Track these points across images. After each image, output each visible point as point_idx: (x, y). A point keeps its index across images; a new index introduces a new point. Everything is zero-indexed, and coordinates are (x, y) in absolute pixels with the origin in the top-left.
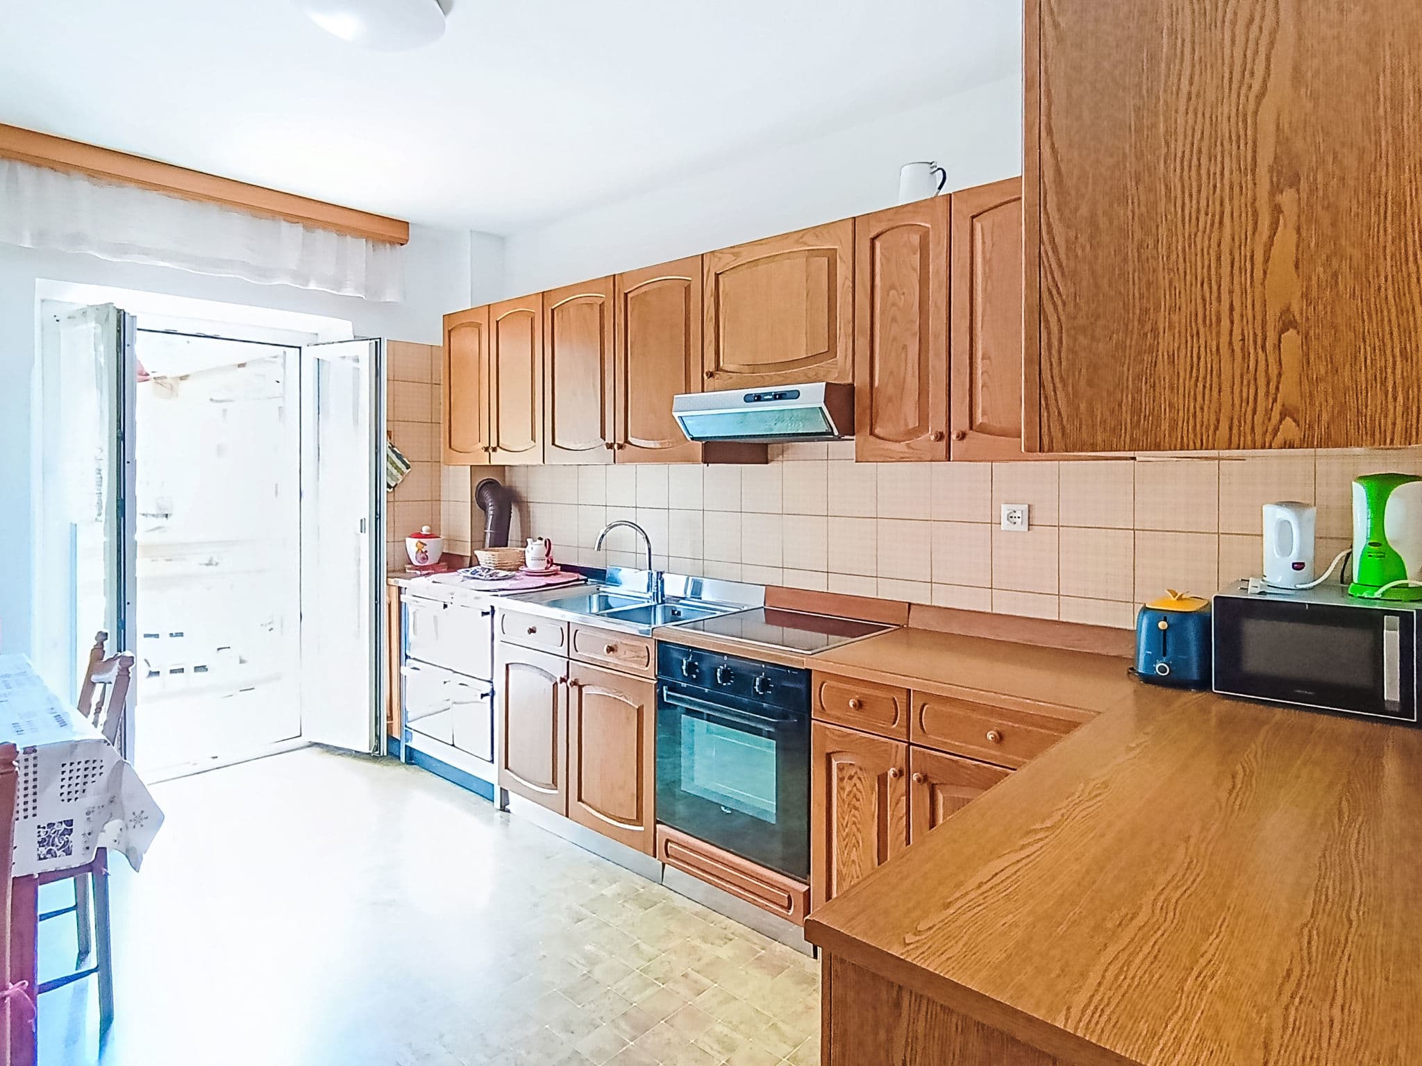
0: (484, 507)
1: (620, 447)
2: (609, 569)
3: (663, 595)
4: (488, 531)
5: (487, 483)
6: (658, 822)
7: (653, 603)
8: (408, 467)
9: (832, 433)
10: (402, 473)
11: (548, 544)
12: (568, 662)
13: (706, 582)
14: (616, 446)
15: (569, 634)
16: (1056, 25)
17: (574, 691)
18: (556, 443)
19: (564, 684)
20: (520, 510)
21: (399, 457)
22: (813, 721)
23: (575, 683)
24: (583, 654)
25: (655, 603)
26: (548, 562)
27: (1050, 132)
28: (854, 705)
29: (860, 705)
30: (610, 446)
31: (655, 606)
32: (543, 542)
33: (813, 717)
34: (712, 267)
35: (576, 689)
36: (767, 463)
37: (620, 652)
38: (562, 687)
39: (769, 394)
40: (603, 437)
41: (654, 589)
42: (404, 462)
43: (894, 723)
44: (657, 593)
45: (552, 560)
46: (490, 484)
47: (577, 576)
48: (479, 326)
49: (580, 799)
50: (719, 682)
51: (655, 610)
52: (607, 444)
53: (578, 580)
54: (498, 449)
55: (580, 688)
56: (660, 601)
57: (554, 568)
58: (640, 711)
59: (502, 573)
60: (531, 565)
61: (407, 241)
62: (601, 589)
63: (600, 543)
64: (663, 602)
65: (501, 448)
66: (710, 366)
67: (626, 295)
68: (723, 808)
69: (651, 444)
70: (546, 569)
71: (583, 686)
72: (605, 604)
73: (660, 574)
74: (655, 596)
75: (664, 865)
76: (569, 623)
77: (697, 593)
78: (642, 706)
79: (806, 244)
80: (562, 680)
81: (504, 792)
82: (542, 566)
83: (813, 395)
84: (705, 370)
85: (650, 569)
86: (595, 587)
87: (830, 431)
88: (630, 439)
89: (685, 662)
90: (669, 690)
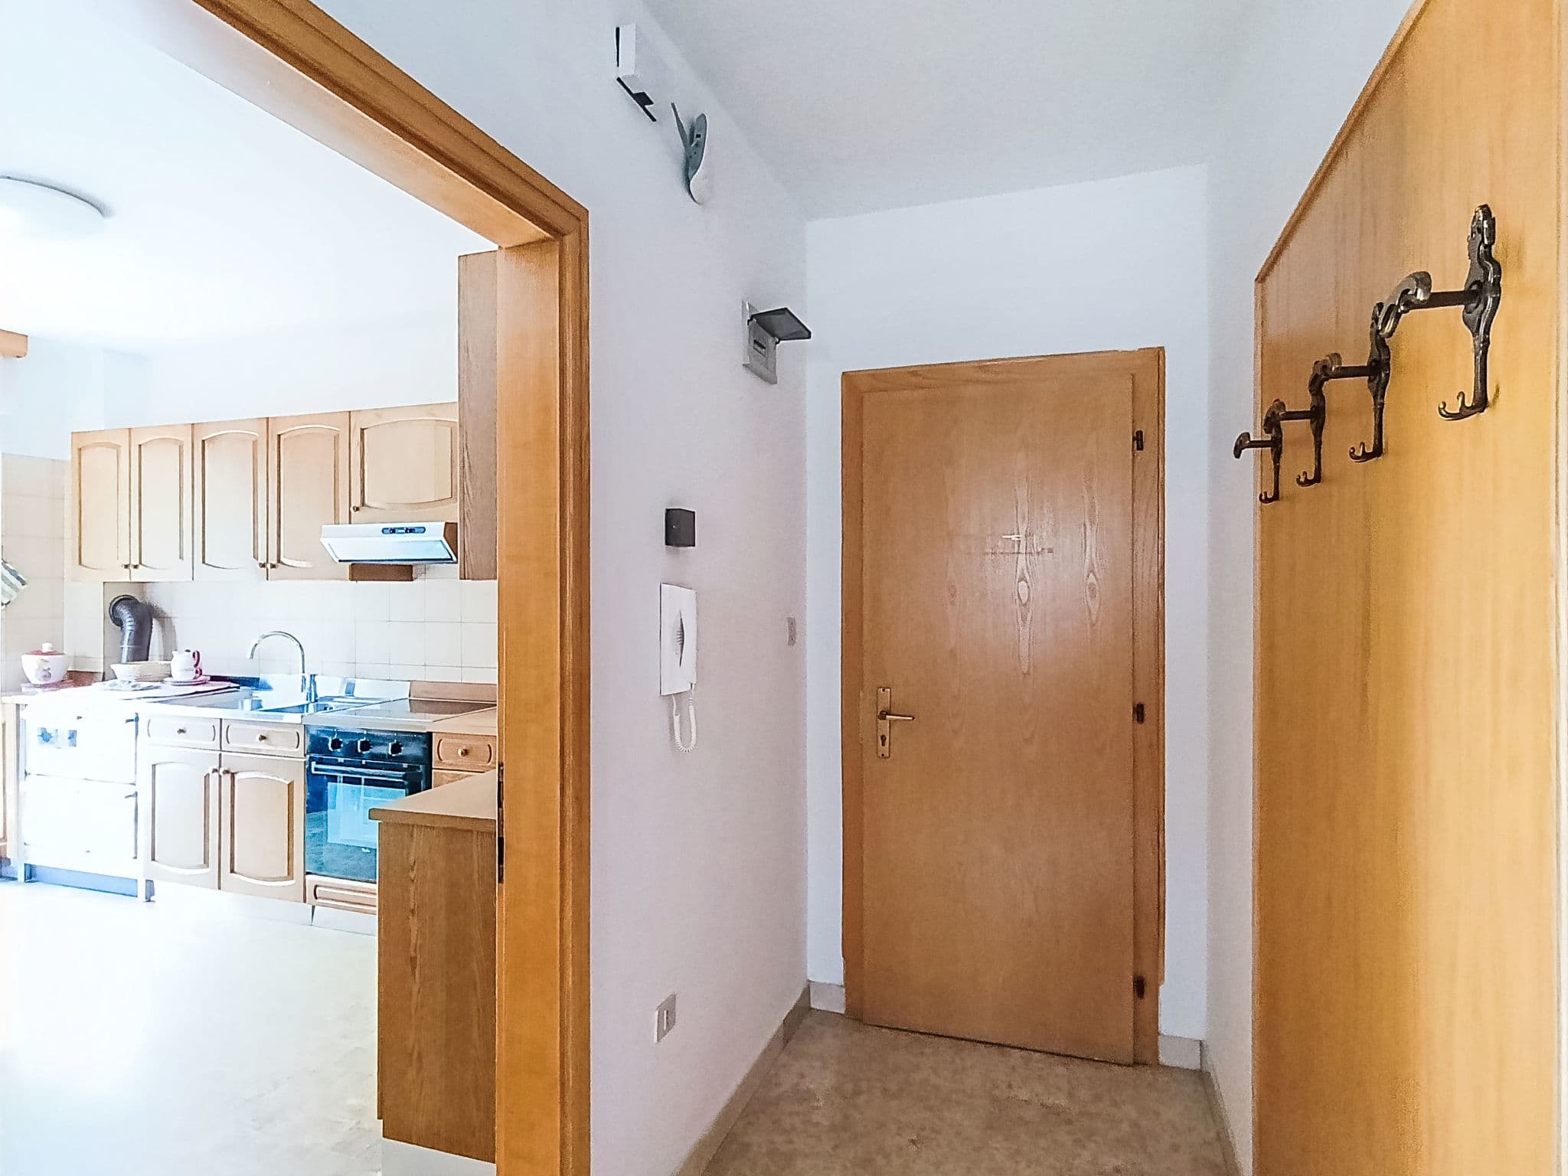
0: (119, 622)
1: (273, 566)
2: (262, 677)
3: (316, 696)
4: (126, 646)
5: (121, 600)
6: (308, 873)
7: (306, 702)
8: (23, 583)
9: (451, 559)
10: (17, 590)
11: (197, 656)
12: (220, 755)
13: (358, 682)
14: (269, 566)
15: (221, 731)
16: (468, 405)
17: (227, 778)
18: (206, 562)
19: (216, 774)
20: (163, 626)
21: (13, 572)
22: (433, 771)
23: (227, 772)
24: (234, 745)
25: (309, 701)
26: (197, 672)
27: (467, 449)
28: (462, 753)
29: (466, 753)
30: (263, 566)
31: (308, 705)
32: (191, 654)
33: (433, 767)
34: (357, 424)
35: (228, 776)
36: (412, 580)
37: (273, 738)
38: (214, 779)
39: (402, 528)
40: (256, 557)
41: (306, 691)
42: (18, 578)
43: (489, 761)
44: (311, 694)
45: (201, 670)
46: (127, 600)
47: (227, 684)
48: (117, 447)
49: (232, 871)
50: (359, 751)
51: (308, 707)
52: (260, 564)
53: (229, 688)
54: (140, 566)
55: (233, 775)
56: (313, 700)
57: (202, 678)
58: (290, 786)
59: (145, 684)
60: (177, 675)
61: (25, 355)
62: (254, 695)
63: (253, 651)
64: (316, 701)
65: (143, 565)
66: (356, 502)
67: (279, 436)
68: (363, 850)
69: (304, 564)
70: (195, 678)
71: (236, 773)
72: (258, 705)
73: (313, 676)
74: (309, 697)
75: (313, 907)
76: (221, 720)
77: (350, 692)
78: (293, 782)
79: (434, 415)
80: (215, 771)
81: (149, 883)
82: (190, 676)
83: (436, 531)
84: (353, 505)
85: (304, 672)
86: (247, 693)
87: (449, 557)
88: (282, 559)
89: (330, 740)
90: (317, 763)
